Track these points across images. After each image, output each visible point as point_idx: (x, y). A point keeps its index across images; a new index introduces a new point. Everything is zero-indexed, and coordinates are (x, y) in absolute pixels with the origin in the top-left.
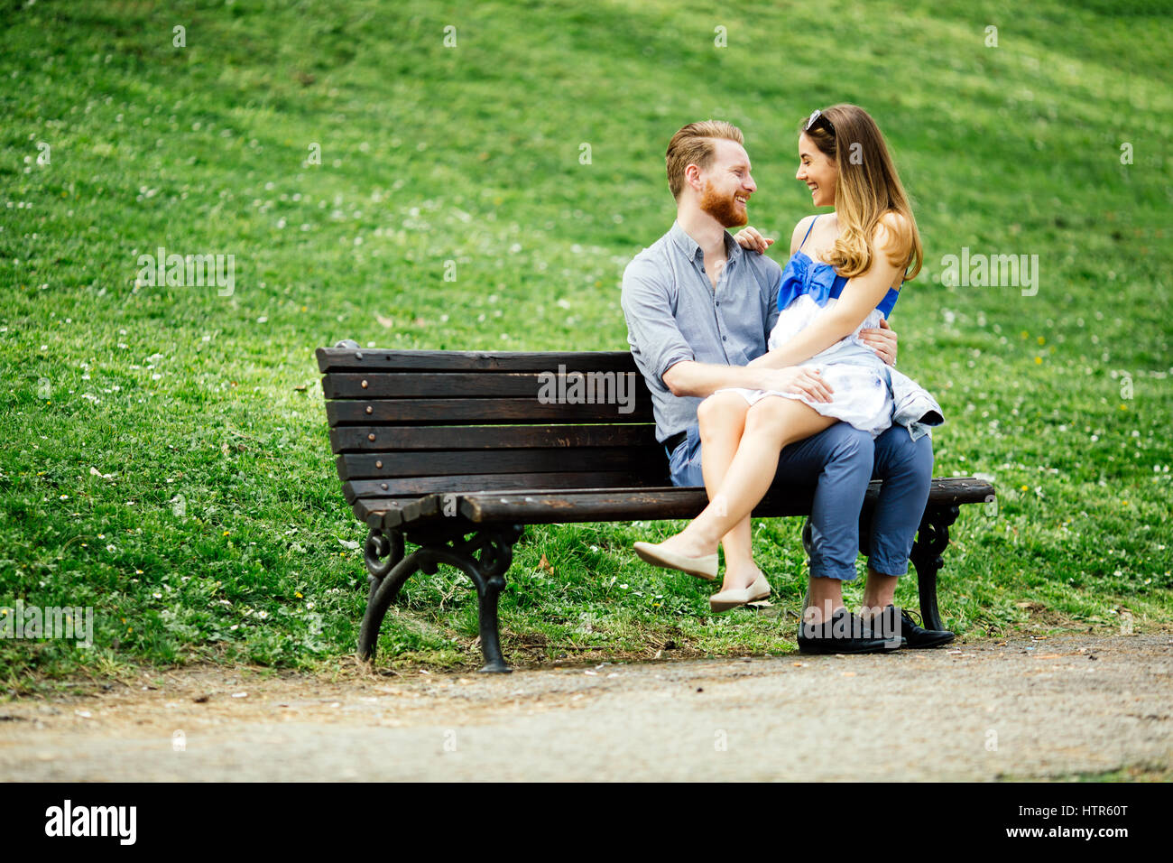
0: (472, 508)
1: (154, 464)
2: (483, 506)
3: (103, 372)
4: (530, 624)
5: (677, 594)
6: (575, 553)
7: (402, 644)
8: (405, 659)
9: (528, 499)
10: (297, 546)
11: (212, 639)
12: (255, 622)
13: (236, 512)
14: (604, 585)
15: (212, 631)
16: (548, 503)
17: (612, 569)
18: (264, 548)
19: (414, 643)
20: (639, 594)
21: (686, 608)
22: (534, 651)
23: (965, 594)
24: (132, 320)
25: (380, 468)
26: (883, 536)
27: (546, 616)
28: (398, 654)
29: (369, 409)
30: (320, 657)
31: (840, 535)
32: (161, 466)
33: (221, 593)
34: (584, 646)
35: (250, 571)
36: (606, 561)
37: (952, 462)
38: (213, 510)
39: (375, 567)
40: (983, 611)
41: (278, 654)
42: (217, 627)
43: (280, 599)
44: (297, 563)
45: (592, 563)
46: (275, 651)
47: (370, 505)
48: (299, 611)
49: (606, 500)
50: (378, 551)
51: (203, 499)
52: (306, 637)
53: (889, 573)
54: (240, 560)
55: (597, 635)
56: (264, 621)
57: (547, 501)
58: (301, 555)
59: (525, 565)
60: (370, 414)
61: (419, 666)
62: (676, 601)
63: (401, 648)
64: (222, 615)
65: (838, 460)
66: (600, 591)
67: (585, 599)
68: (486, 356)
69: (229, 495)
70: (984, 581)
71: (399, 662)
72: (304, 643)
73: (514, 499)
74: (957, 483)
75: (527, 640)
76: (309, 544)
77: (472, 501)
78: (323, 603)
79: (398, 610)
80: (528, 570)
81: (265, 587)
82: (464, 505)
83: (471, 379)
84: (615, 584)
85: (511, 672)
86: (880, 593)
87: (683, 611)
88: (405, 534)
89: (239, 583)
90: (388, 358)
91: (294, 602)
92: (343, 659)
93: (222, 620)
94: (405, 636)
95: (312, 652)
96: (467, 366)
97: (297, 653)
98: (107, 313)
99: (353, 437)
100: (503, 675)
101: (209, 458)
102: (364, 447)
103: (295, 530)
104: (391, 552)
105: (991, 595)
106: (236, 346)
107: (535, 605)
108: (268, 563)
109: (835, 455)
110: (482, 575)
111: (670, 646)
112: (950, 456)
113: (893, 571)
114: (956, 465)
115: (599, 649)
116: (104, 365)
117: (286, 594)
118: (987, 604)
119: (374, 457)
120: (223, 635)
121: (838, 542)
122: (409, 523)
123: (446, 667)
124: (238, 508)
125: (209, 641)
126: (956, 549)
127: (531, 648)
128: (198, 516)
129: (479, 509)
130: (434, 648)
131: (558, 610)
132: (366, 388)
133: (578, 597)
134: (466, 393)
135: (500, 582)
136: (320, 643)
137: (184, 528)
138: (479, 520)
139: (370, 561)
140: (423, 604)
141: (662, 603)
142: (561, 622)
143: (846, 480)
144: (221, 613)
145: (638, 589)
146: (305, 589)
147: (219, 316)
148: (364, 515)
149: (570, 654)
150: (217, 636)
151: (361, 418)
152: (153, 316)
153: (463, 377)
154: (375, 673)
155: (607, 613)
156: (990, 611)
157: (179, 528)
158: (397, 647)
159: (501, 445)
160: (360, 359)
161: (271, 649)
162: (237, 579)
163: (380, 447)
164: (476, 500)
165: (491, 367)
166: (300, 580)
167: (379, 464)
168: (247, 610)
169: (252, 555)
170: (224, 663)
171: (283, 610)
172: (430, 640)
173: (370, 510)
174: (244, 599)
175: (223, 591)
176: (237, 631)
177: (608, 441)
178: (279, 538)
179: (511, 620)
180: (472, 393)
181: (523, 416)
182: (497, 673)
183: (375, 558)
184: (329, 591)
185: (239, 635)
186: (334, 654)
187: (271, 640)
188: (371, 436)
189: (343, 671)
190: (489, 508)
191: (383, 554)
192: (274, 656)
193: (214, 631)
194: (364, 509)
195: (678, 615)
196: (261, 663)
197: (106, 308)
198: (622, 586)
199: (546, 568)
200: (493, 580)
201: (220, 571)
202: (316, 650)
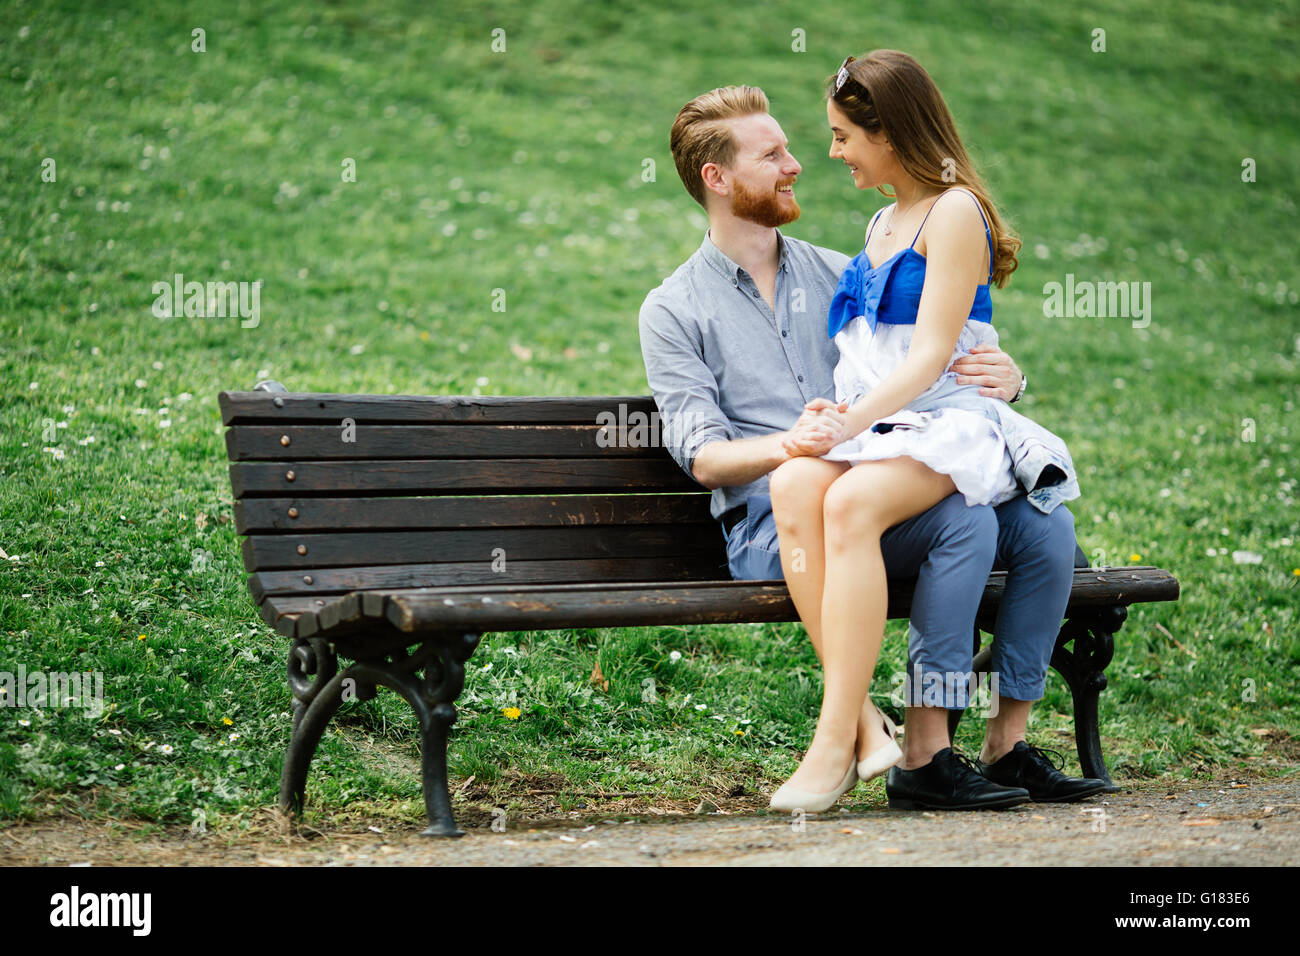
0: (400, 612)
1: (90, 541)
2: (416, 609)
3: (93, 418)
4: (550, 761)
5: (774, 717)
6: (643, 662)
7: (353, 791)
8: (353, 811)
9: (486, 600)
10: (248, 655)
11: (84, 783)
12: (156, 759)
13: (185, 606)
14: (671, 704)
15: (84, 773)
16: (515, 605)
17: (691, 683)
18: (199, 657)
19: (373, 788)
20: (720, 718)
21: (782, 737)
22: (544, 798)
23: (1184, 716)
24: (180, 352)
25: (304, 555)
26: (1008, 646)
27: (577, 751)
28: (345, 805)
29: (290, 475)
30: (228, 808)
31: (946, 648)
32: (98, 544)
33: (115, 720)
34: (616, 792)
35: (167, 688)
36: (685, 672)
37: (1211, 536)
38: (145, 604)
39: (300, 687)
40: (1201, 740)
41: (171, 805)
42: (95, 766)
43: (200, 727)
44: (238, 676)
45: (666, 676)
46: (166, 801)
47: (280, 605)
48: (221, 743)
49: (602, 600)
50: (303, 667)
51: (138, 589)
52: (219, 780)
53: (1018, 696)
54: (159, 673)
55: (642, 775)
56: (170, 758)
57: (513, 602)
58: (249, 666)
59: (569, 678)
60: (291, 481)
61: (369, 821)
62: (770, 727)
63: (350, 795)
64: (112, 749)
65: (946, 544)
66: (664, 714)
67: (640, 725)
68: (467, 402)
69: (181, 584)
70: (1214, 699)
71: (342, 816)
72: (215, 788)
73: (463, 600)
74: (1125, 574)
75: (537, 783)
76: (266, 649)
77: (401, 602)
78: (260, 733)
79: (372, 740)
80: (570, 685)
81: (182, 711)
82: (391, 607)
83: (441, 434)
84: (688, 704)
85: (461, 836)
86: (1007, 725)
87: (778, 742)
88: (332, 645)
89: (147, 705)
90: (322, 405)
91: (217, 731)
92: (262, 811)
93: (108, 756)
94: (360, 778)
95: (220, 801)
96: (439, 417)
97: (199, 802)
98: (154, 343)
99: (262, 512)
100: (448, 841)
101: (171, 533)
102: (281, 526)
103: (255, 631)
104: (319, 669)
105: (1216, 718)
106: (301, 383)
107: (566, 733)
108: (196, 677)
109: (942, 538)
110: (425, 702)
111: (738, 792)
112: (1212, 528)
113: (1022, 694)
114: (1217, 542)
115: (635, 796)
116: (101, 410)
117: (211, 719)
118: (1210, 731)
119: (295, 541)
120: (101, 777)
121: (944, 656)
122: (329, 630)
123: (407, 823)
124: (188, 602)
125: (82, 787)
126: (1183, 653)
127: (540, 794)
128: (121, 613)
129: (409, 613)
130: (399, 795)
131: (597, 740)
132: (287, 446)
133: (632, 722)
134: (436, 453)
135: (448, 713)
136: (237, 789)
137: (91, 630)
138: (410, 629)
139: (294, 680)
140: (406, 732)
141: (748, 731)
142: (599, 758)
143: (956, 571)
144: (111, 746)
145: (721, 711)
146: (237, 714)
147: (301, 346)
148: (275, 620)
149: (591, 803)
150: (92, 778)
151: (279, 487)
152: (211, 345)
153: (431, 431)
154: (294, 832)
155: (666, 744)
156: (1212, 742)
157: (84, 630)
158: (345, 795)
159: (483, 522)
160: (280, 407)
161: (162, 798)
162: (143, 699)
163: (304, 526)
164: (408, 600)
165: (474, 416)
166: (233, 701)
167: (302, 549)
168: (147, 743)
169: (176, 666)
170: (91, 818)
171: (201, 742)
172: (395, 783)
173: (281, 612)
174: (148, 727)
175: (121, 716)
176: (125, 772)
177: (640, 518)
178: (226, 641)
179: (522, 754)
180: (444, 452)
181: (518, 483)
182: (441, 837)
183: (302, 677)
184: (273, 715)
185: (126, 779)
186: (252, 804)
187: (167, 785)
188: (293, 512)
189: (256, 828)
190: (425, 612)
191: (311, 670)
192: (165, 807)
193: (90, 772)
194: (274, 611)
195: (770, 746)
196: (146, 817)
197: (155, 335)
198: (698, 707)
199: (595, 684)
200: (439, 710)
201: (125, 688)
202: (228, 797)
